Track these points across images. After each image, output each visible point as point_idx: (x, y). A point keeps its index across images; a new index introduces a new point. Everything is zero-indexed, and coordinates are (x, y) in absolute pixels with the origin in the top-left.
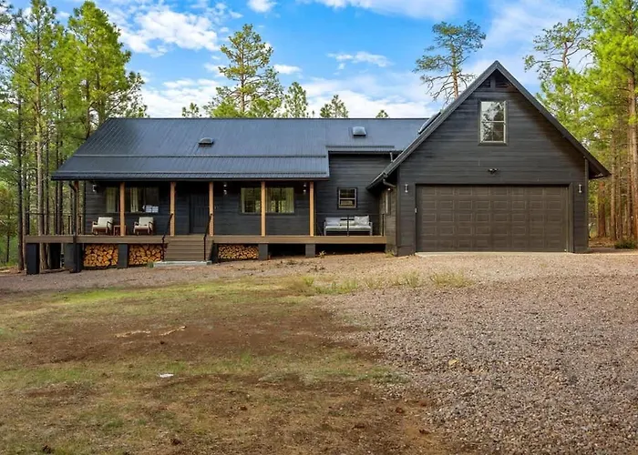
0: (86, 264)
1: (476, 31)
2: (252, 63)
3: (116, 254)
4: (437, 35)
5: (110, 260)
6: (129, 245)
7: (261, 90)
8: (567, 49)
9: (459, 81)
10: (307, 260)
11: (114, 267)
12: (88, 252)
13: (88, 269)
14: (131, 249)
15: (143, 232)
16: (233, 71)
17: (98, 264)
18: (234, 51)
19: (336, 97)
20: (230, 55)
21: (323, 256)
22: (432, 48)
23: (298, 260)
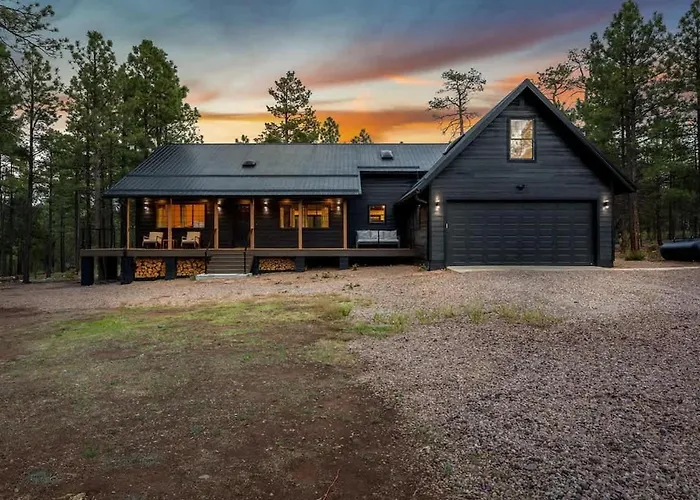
0: (137, 276)
1: (478, 78)
2: (294, 104)
3: (164, 266)
4: (446, 80)
5: (158, 272)
6: (177, 259)
7: (301, 126)
8: (556, 89)
9: (464, 117)
10: (340, 273)
11: (163, 278)
12: (139, 264)
13: (138, 280)
14: (179, 262)
15: (190, 246)
16: (279, 109)
17: (148, 276)
18: (280, 93)
19: (363, 131)
20: (277, 97)
21: (355, 269)
22: (442, 91)
23: (333, 273)
